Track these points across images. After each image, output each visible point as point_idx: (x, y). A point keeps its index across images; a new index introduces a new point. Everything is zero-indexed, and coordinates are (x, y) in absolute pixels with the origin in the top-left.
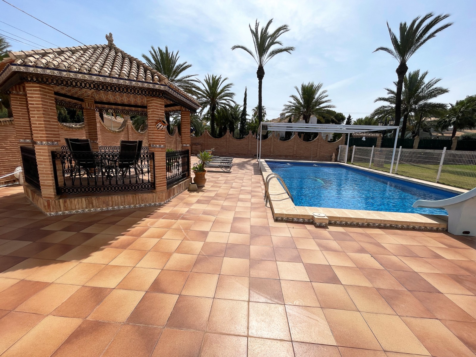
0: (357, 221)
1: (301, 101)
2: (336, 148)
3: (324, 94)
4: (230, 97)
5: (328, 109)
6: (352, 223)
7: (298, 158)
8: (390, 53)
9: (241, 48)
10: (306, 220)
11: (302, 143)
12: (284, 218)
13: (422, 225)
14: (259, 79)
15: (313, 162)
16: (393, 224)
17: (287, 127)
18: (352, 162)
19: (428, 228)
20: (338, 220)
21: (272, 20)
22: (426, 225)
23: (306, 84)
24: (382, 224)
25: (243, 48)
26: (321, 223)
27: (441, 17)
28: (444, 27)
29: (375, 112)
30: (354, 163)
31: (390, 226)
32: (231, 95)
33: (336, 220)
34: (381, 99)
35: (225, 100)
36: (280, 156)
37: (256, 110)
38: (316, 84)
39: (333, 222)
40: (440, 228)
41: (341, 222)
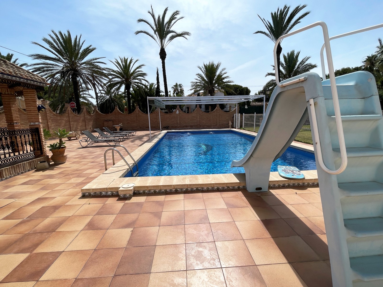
0: (165, 188)
1: (205, 78)
2: (232, 116)
3: (223, 72)
4: (142, 77)
5: (228, 84)
6: (160, 190)
7: (201, 127)
8: (268, 36)
9: (144, 33)
10: (114, 192)
11: (204, 114)
12: (92, 193)
13: (224, 185)
14: (162, 60)
15: (213, 130)
16: (199, 187)
17: (197, 100)
18: (243, 128)
19: (230, 187)
20: (146, 189)
21: (167, 8)
22: (228, 185)
23: (207, 63)
24: (189, 189)
25: (145, 32)
26: (125, 195)
27: (300, 7)
28: (304, 15)
29: (266, 85)
30: (244, 128)
31: (197, 189)
32: (143, 75)
33: (144, 189)
34: (269, 74)
35: (138, 79)
36: (186, 126)
37: (175, 88)
38: (216, 64)
39: (142, 191)
40: (241, 187)
41: (150, 191)
